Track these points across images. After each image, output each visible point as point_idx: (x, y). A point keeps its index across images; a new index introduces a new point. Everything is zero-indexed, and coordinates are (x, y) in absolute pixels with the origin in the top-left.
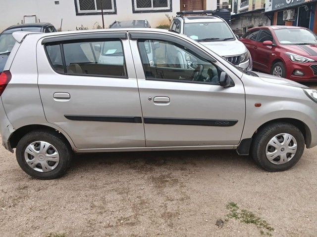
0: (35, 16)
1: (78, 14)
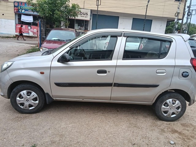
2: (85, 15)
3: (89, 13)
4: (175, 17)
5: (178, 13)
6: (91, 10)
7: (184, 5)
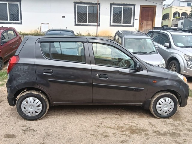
0: (48, 24)
1: (76, 25)
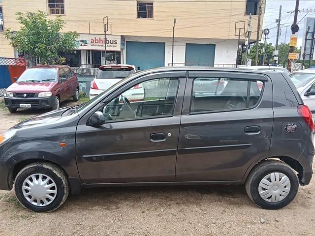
2: (113, 43)
3: (119, 41)
4: (245, 38)
5: (249, 32)
6: (122, 36)
7: (258, 19)
